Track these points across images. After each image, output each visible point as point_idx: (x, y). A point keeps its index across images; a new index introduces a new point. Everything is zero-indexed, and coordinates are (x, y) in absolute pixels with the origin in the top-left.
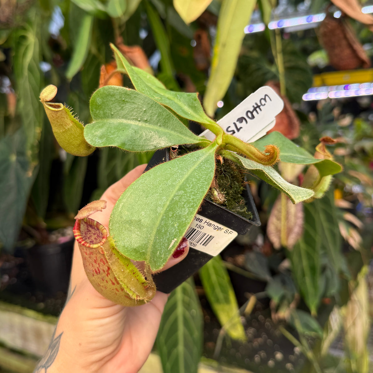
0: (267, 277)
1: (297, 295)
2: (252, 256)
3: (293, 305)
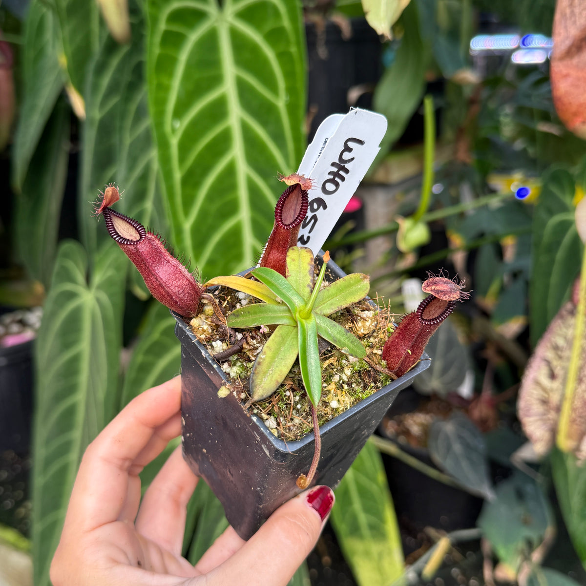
0: (486, 491)
1: (549, 532)
2: (449, 427)
3: (537, 556)
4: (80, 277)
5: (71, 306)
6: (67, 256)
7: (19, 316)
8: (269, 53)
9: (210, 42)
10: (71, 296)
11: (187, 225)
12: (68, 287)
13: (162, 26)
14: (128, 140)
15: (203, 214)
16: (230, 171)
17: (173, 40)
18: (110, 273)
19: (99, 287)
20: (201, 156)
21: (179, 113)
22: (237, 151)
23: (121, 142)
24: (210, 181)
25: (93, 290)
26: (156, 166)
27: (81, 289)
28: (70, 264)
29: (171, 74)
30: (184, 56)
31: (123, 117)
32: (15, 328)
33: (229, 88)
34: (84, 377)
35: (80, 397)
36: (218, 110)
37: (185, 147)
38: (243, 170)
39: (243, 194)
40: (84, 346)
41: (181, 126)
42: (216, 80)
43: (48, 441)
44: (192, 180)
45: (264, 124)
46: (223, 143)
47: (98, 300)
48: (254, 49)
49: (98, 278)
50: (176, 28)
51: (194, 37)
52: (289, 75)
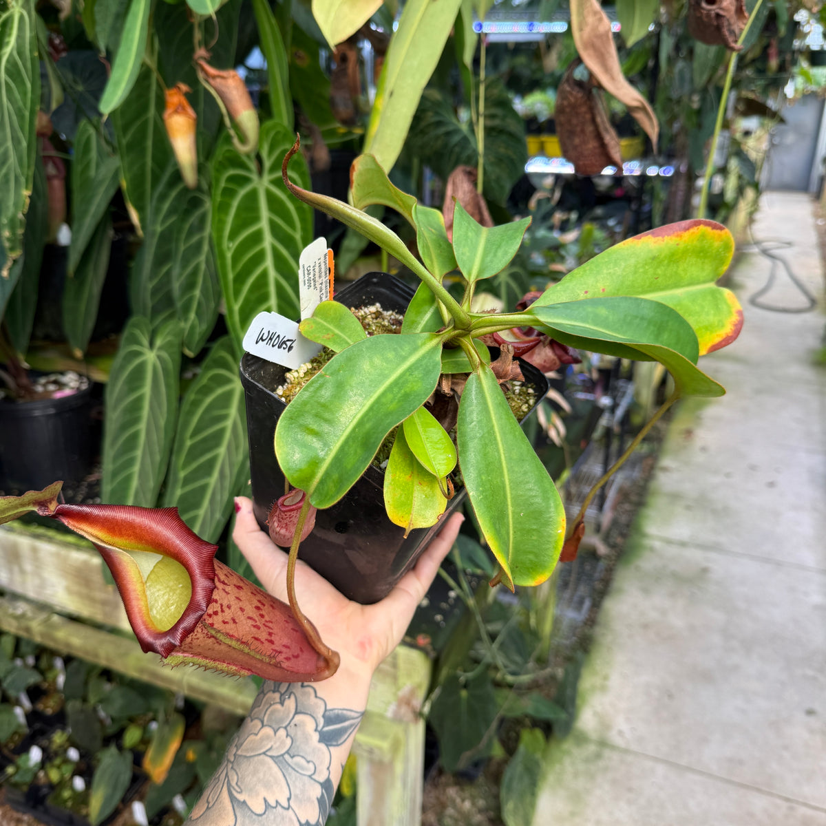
4: (145, 342)
5: (137, 361)
6: (136, 326)
7: (53, 378)
8: (291, 206)
9: (253, 196)
10: (138, 354)
11: (237, 308)
12: (136, 348)
13: (223, 184)
14: (182, 248)
15: (246, 301)
16: (264, 275)
17: (229, 193)
18: (169, 338)
19: (160, 348)
20: (246, 265)
21: (232, 237)
22: (269, 263)
23: (177, 248)
24: (251, 280)
25: (155, 351)
26: (203, 267)
27: (146, 350)
28: (137, 332)
29: (227, 213)
30: (235, 203)
31: (179, 231)
32: (51, 387)
33: (264, 224)
34: (145, 412)
35: (142, 426)
36: (257, 237)
37: (236, 259)
38: (272, 274)
39: (272, 289)
40: (147, 390)
41: (233, 246)
42: (256, 219)
43: (116, 458)
44: (240, 279)
45: (287, 247)
46: (260, 257)
47: (159, 357)
48: (281, 203)
49: (159, 342)
50: (231, 186)
51: (242, 192)
52: (303, 220)
